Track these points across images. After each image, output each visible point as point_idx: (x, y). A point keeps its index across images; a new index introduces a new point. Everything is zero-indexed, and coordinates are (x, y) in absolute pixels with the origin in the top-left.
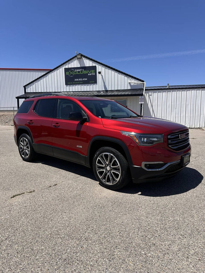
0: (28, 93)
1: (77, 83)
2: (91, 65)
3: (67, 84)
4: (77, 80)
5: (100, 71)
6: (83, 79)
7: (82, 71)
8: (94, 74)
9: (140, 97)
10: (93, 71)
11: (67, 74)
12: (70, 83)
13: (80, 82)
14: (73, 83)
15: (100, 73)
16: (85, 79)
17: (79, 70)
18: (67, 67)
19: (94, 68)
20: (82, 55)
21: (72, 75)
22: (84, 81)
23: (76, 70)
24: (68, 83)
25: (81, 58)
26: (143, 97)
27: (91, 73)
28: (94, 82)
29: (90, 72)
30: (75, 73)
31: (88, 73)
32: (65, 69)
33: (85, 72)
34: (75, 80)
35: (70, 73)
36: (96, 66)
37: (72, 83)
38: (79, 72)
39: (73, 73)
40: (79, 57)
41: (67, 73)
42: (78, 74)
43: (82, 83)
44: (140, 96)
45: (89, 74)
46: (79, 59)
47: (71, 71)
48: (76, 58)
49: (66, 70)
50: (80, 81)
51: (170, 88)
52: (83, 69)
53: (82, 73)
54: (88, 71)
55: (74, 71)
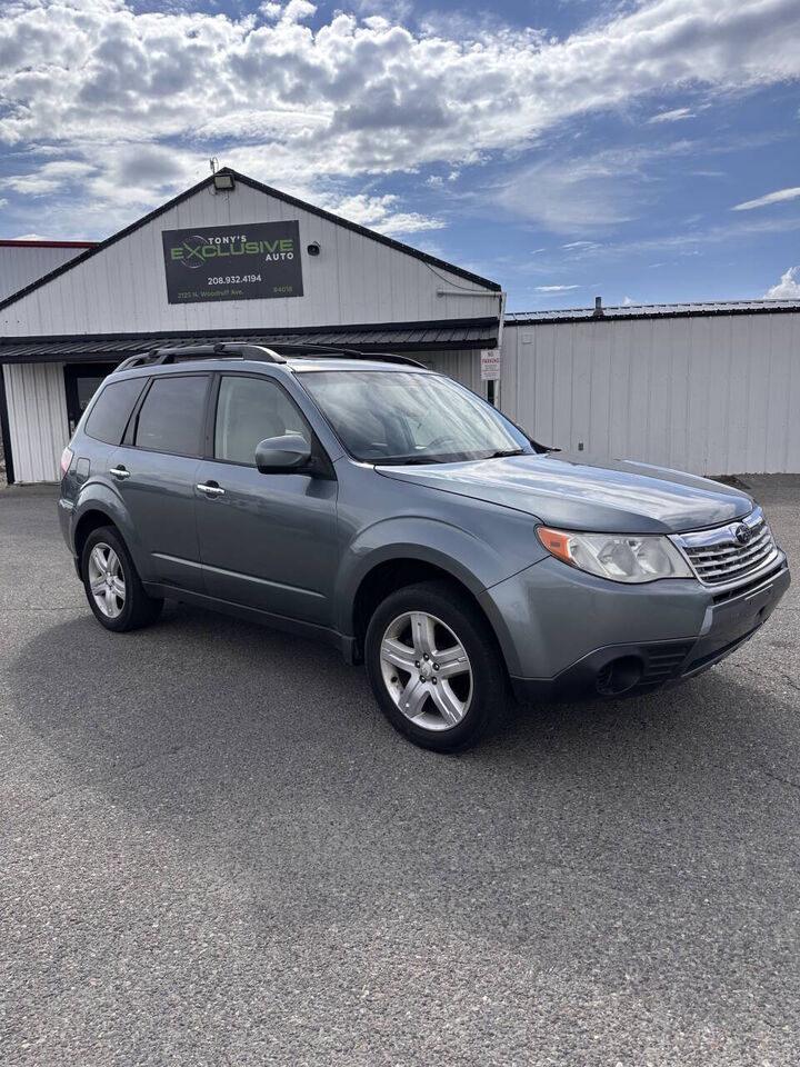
0: (8, 339)
1: (218, 293)
2: (277, 219)
3: (173, 299)
4: (220, 281)
5: (312, 243)
6: (245, 279)
7: (238, 244)
8: (290, 256)
9: (484, 354)
10: (284, 243)
11: (173, 258)
12: (187, 295)
13: (233, 292)
14: (203, 294)
15: (314, 250)
16: (254, 278)
17: (226, 240)
18: (172, 226)
19: (290, 230)
20: (236, 177)
21: (195, 260)
22: (249, 284)
23: (211, 239)
24: (181, 295)
25: (232, 189)
26: (496, 353)
27: (278, 251)
28: (290, 289)
29: (271, 246)
30: (208, 251)
31: (267, 251)
32: (165, 234)
33: (255, 248)
34: (212, 281)
35: (186, 253)
36: (296, 222)
37: (195, 295)
38: (225, 247)
39: (200, 252)
40: (224, 182)
41: (176, 254)
42: (220, 254)
43: (240, 292)
44: (484, 348)
45: (268, 258)
46: (222, 194)
47: (194, 244)
48: (212, 188)
49: (170, 239)
50: (231, 286)
51: (606, 313)
52: (243, 237)
53: (239, 250)
54: (264, 246)
55: (202, 245)
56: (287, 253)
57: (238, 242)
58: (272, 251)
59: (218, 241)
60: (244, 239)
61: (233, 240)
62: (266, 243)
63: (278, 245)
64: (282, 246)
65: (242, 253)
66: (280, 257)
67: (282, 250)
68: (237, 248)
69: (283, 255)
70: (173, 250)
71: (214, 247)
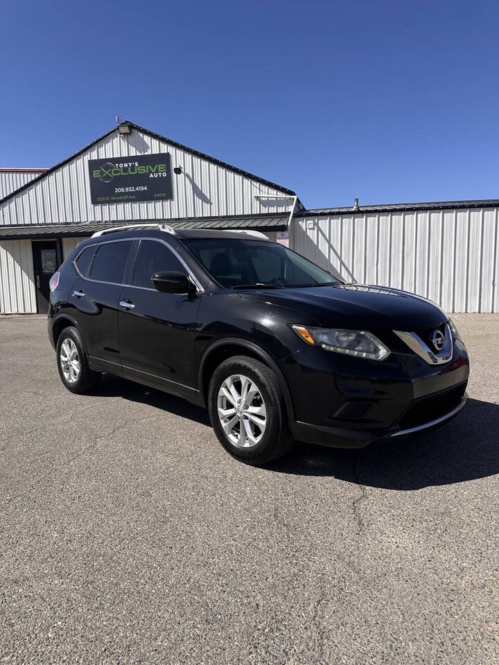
1: (121, 198)
2: (156, 152)
3: (95, 202)
4: (122, 190)
5: (178, 167)
6: (137, 189)
7: (133, 167)
8: (165, 175)
9: (279, 234)
10: (161, 167)
12: (103, 199)
13: (130, 197)
14: (113, 198)
16: (142, 188)
17: (126, 165)
18: (94, 157)
19: (165, 158)
20: (132, 127)
21: (107, 177)
22: (140, 192)
23: (117, 165)
24: (99, 199)
25: (130, 133)
26: (286, 234)
27: (157, 171)
28: (164, 195)
29: (153, 169)
30: (115, 172)
31: (150, 172)
32: (90, 162)
33: (140, 169)
34: (117, 190)
35: (102, 173)
36: (169, 154)
37: (107, 199)
38: (125, 169)
39: (110, 172)
40: (125, 130)
41: (96, 174)
42: (122, 174)
43: (134, 197)
44: (279, 231)
45: (151, 176)
46: (124, 136)
47: (107, 168)
48: (118, 133)
49: (93, 165)
50: (129, 193)
51: (361, 209)
52: (136, 163)
53: (134, 171)
54: (149, 168)
55: (112, 168)
56: (162, 173)
57: (133, 166)
58: (153, 171)
59: (121, 165)
60: (137, 164)
61: (130, 165)
62: (150, 167)
63: (157, 168)
64: (159, 168)
65: (136, 172)
66: (159, 175)
67: (160, 171)
68: (133, 169)
69: (160, 174)
70: (94, 171)
71: (119, 170)
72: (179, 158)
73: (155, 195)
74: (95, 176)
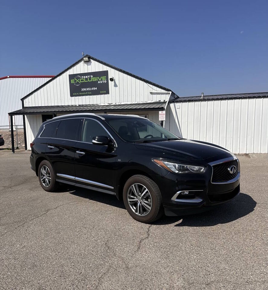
0: (26, 107)
1: (84, 93)
2: (101, 70)
3: (72, 95)
4: (85, 89)
5: (112, 78)
6: (92, 89)
8: (105, 81)
9: (160, 112)
10: (104, 78)
12: (76, 94)
13: (89, 93)
14: (80, 94)
15: (112, 80)
16: (95, 89)
17: (87, 77)
18: (72, 73)
19: (106, 73)
20: (90, 58)
21: (78, 83)
24: (74, 94)
25: (89, 61)
26: (164, 112)
27: (102, 80)
28: (105, 92)
29: (100, 79)
30: (82, 80)
32: (70, 75)
33: (94, 79)
34: (82, 90)
35: (75, 81)
36: (107, 71)
37: (78, 94)
38: (87, 79)
39: (79, 81)
40: (86, 59)
41: (72, 81)
42: (85, 81)
43: (91, 93)
44: (160, 110)
45: (99, 82)
46: (86, 62)
47: (77, 79)
48: (83, 62)
49: (71, 77)
50: (88, 91)
51: (205, 98)
52: (92, 76)
53: (91, 80)
54: (98, 78)
55: (80, 79)
56: (104, 80)
57: (90, 77)
58: (100, 80)
59: (84, 77)
61: (89, 77)
63: (102, 78)
64: (103, 78)
65: (91, 81)
66: (102, 82)
67: (103, 80)
68: (90, 79)
69: (103, 81)
70: (72, 80)
71: (83, 79)
72: (112, 73)
73: (101, 92)
74: (72, 83)
